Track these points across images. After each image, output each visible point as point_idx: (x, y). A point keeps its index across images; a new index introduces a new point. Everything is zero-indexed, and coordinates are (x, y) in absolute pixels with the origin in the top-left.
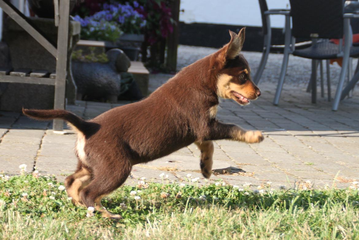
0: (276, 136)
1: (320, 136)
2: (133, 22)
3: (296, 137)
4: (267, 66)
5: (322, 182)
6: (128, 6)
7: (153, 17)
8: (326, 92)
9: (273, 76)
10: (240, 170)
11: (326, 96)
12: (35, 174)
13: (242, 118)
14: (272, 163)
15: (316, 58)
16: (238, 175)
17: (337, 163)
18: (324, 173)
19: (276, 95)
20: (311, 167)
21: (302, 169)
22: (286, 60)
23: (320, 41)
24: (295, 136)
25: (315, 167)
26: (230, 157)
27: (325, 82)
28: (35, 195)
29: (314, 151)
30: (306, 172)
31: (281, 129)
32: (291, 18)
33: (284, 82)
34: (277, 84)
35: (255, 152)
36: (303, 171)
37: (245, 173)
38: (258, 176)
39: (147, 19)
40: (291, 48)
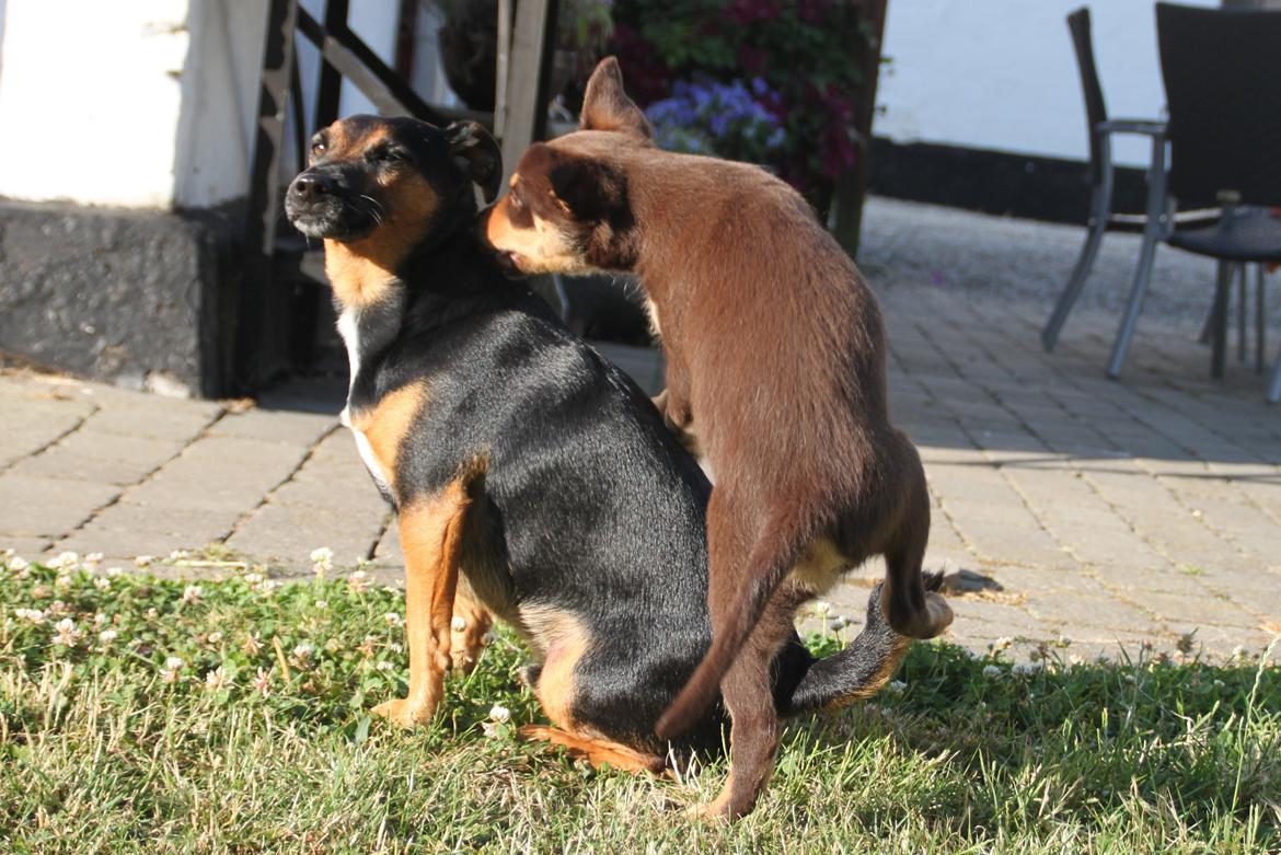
0: (1105, 476)
1: (1228, 478)
2: (750, 132)
3: (1160, 479)
4: (1098, 265)
5: (1223, 634)
6: (738, 89)
7: (803, 121)
8: (1252, 345)
9: (1112, 294)
10: (987, 583)
11: (1251, 357)
12: (356, 581)
13: (1013, 413)
14: (1084, 564)
15: (1231, 257)
16: (978, 598)
17: (1271, 569)
18: (1232, 606)
19: (1115, 347)
20: (1196, 581)
21: (1168, 589)
22: (1147, 254)
23: (1242, 211)
24: (1156, 476)
25: (1207, 583)
26: (964, 536)
27: (1251, 318)
28: (339, 650)
29: (1207, 528)
30: (1179, 599)
31: (1119, 454)
32: (1168, 148)
33: (1141, 311)
34: (1120, 316)
35: (1038, 521)
36: (1173, 596)
37: (1000, 594)
38: (1039, 605)
39: (785, 125)
40: (1163, 226)
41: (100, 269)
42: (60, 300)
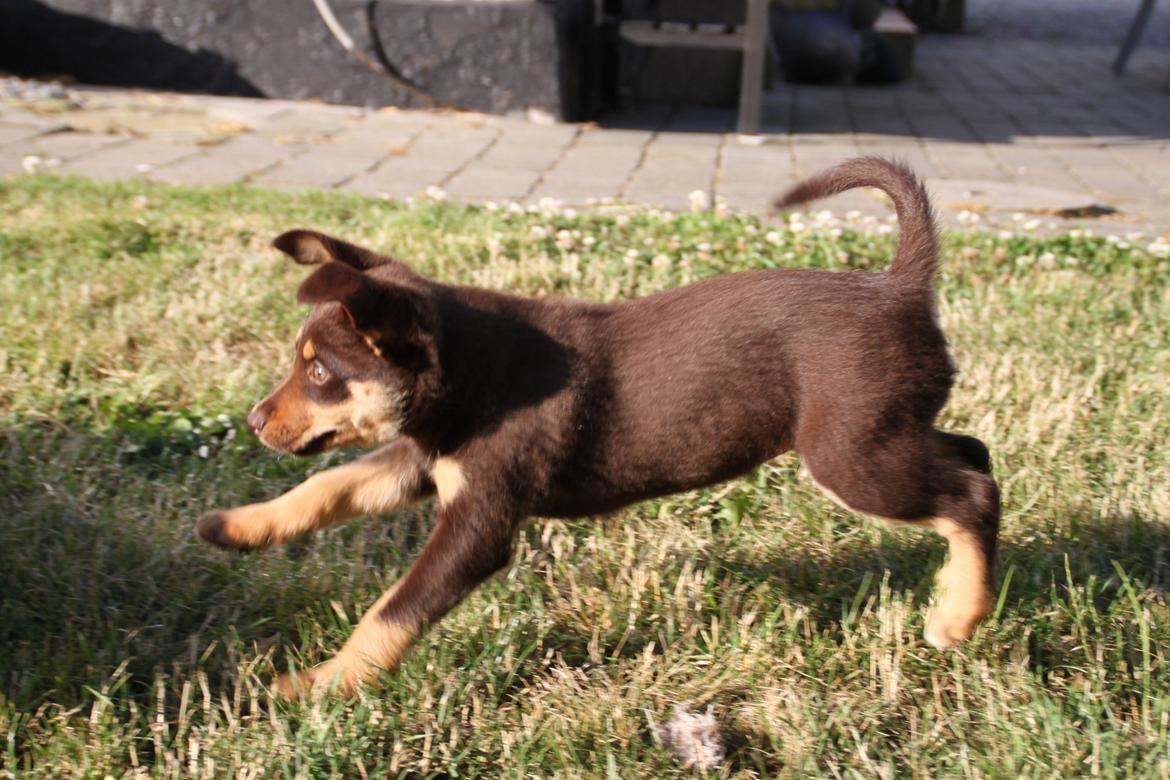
10: (1113, 211)
12: (719, 211)
26: (1091, 186)
28: (722, 249)
37: (1124, 217)
41: (491, 40)
42: (468, 62)
